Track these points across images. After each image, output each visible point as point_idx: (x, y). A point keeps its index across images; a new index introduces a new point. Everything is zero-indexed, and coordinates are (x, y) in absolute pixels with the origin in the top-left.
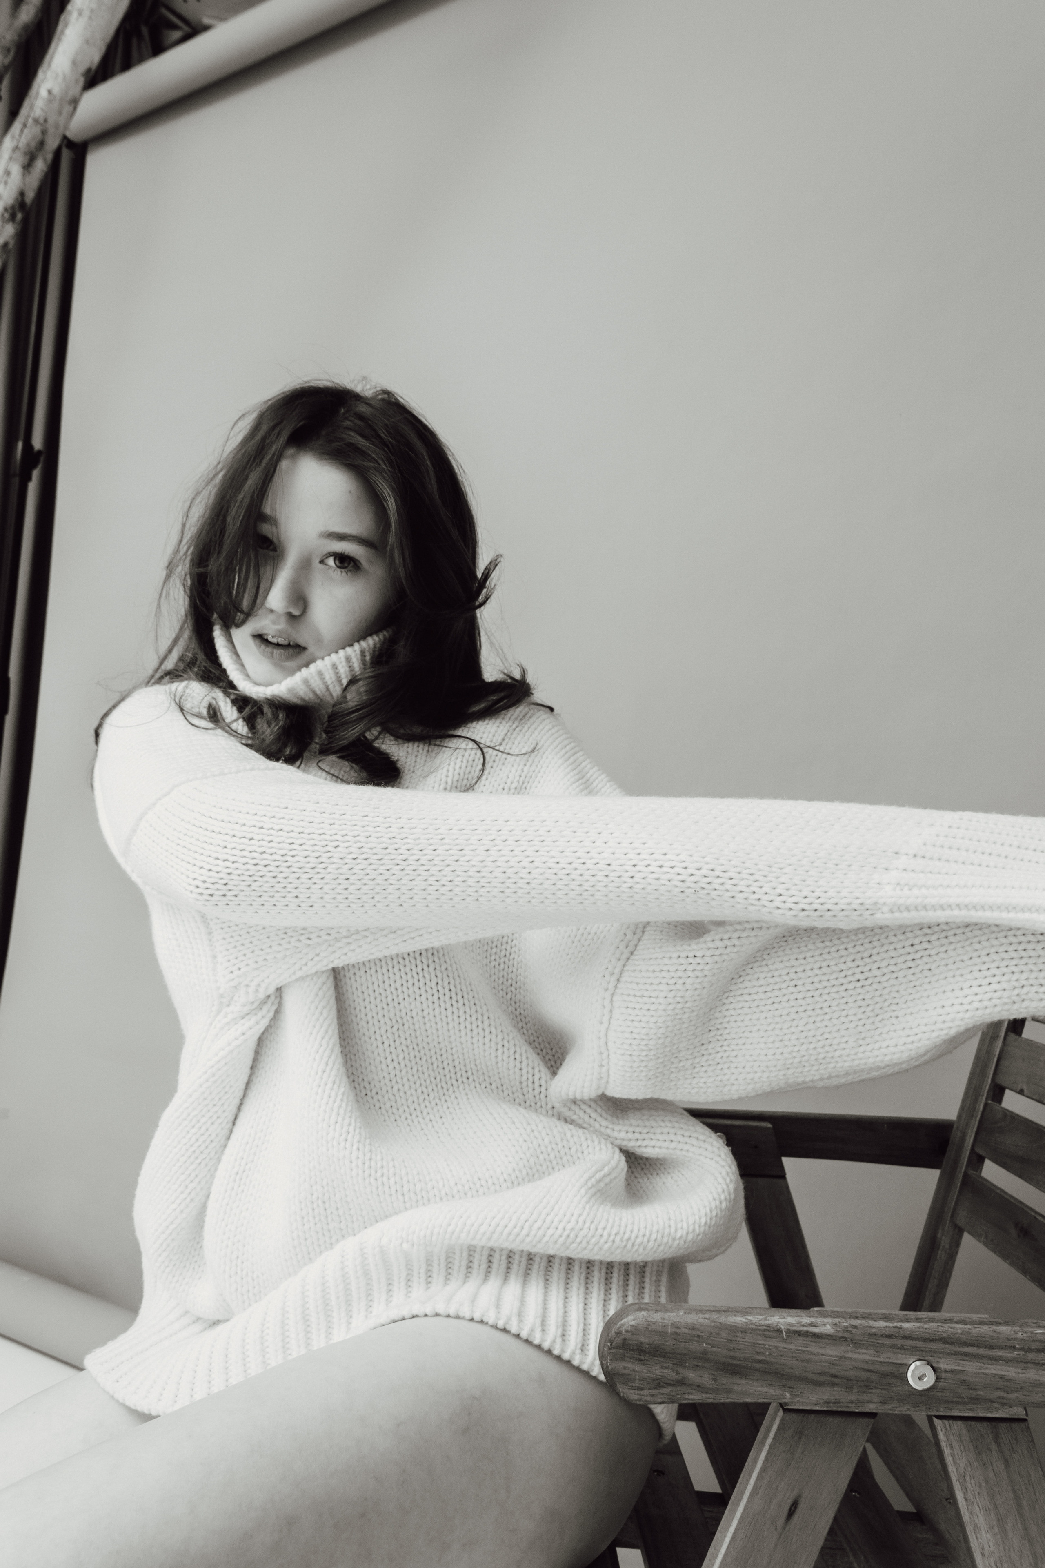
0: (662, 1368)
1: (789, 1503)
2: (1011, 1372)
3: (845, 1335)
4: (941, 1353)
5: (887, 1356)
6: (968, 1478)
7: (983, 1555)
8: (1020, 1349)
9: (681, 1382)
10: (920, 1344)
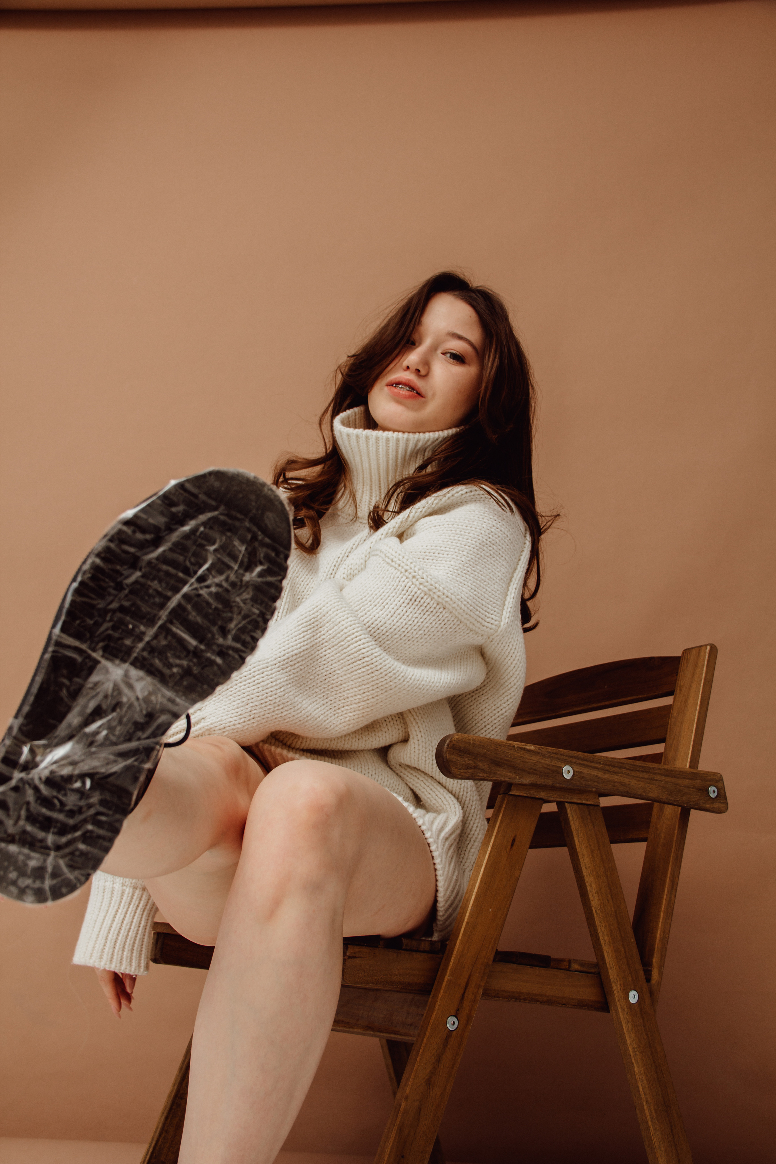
0: (469, 759)
1: (512, 839)
2: (599, 774)
3: (539, 751)
4: (575, 763)
5: (555, 763)
6: (579, 831)
7: (586, 868)
8: (603, 764)
9: (476, 767)
10: (567, 758)
